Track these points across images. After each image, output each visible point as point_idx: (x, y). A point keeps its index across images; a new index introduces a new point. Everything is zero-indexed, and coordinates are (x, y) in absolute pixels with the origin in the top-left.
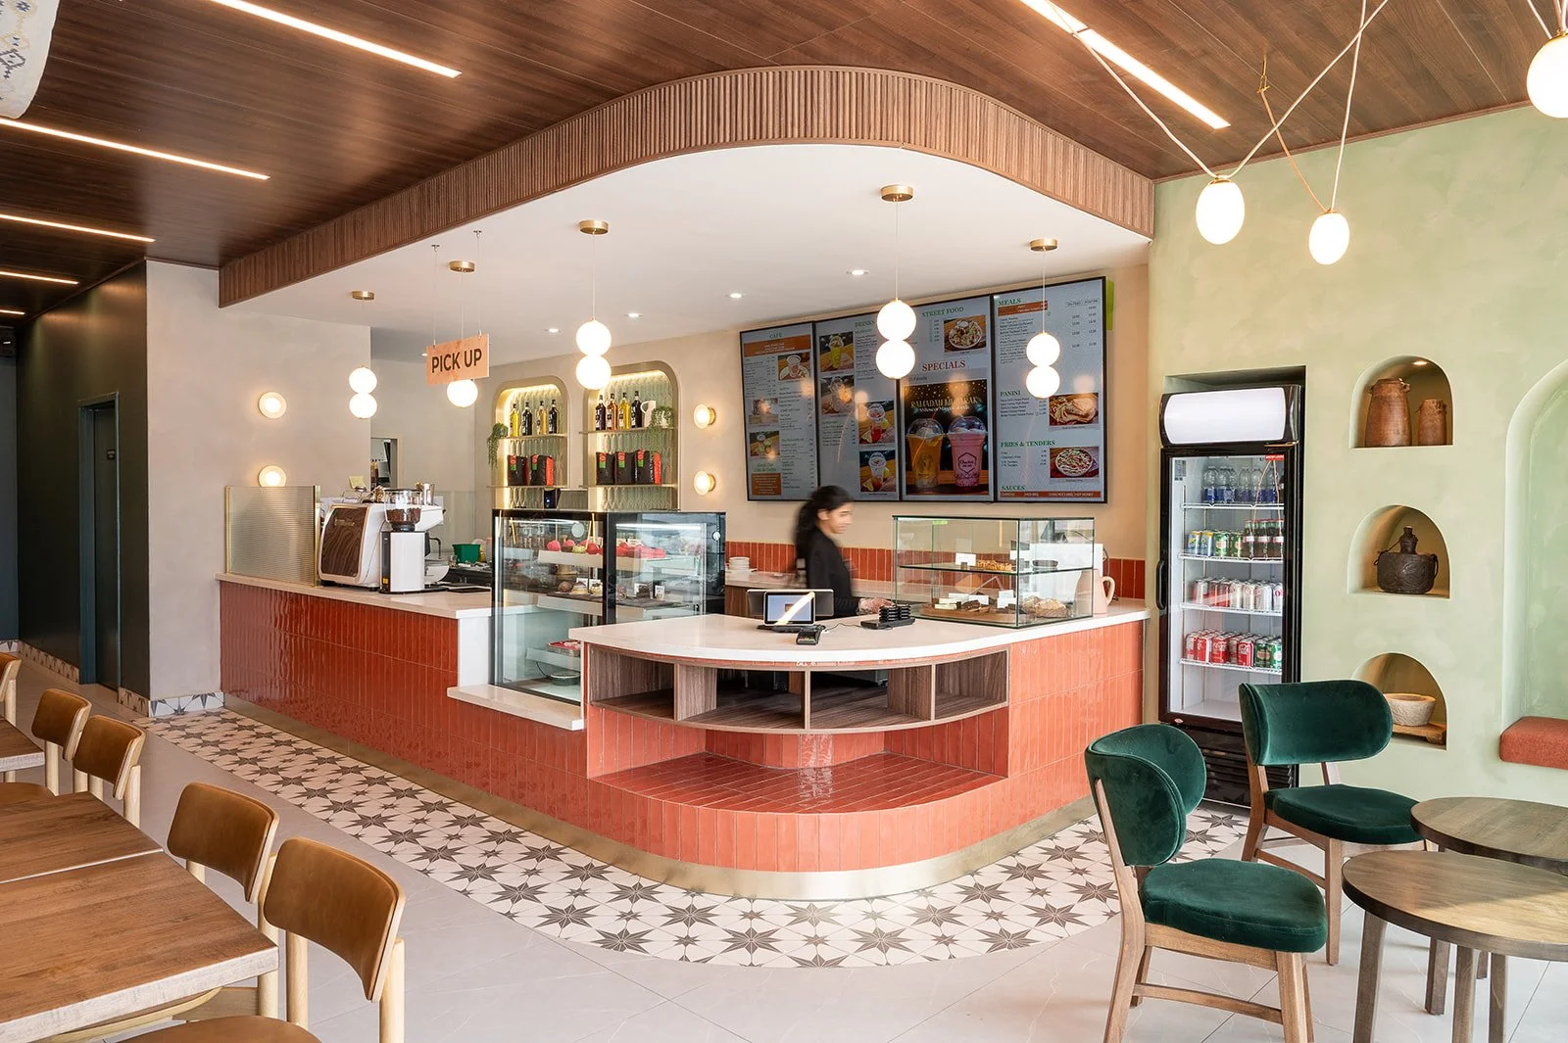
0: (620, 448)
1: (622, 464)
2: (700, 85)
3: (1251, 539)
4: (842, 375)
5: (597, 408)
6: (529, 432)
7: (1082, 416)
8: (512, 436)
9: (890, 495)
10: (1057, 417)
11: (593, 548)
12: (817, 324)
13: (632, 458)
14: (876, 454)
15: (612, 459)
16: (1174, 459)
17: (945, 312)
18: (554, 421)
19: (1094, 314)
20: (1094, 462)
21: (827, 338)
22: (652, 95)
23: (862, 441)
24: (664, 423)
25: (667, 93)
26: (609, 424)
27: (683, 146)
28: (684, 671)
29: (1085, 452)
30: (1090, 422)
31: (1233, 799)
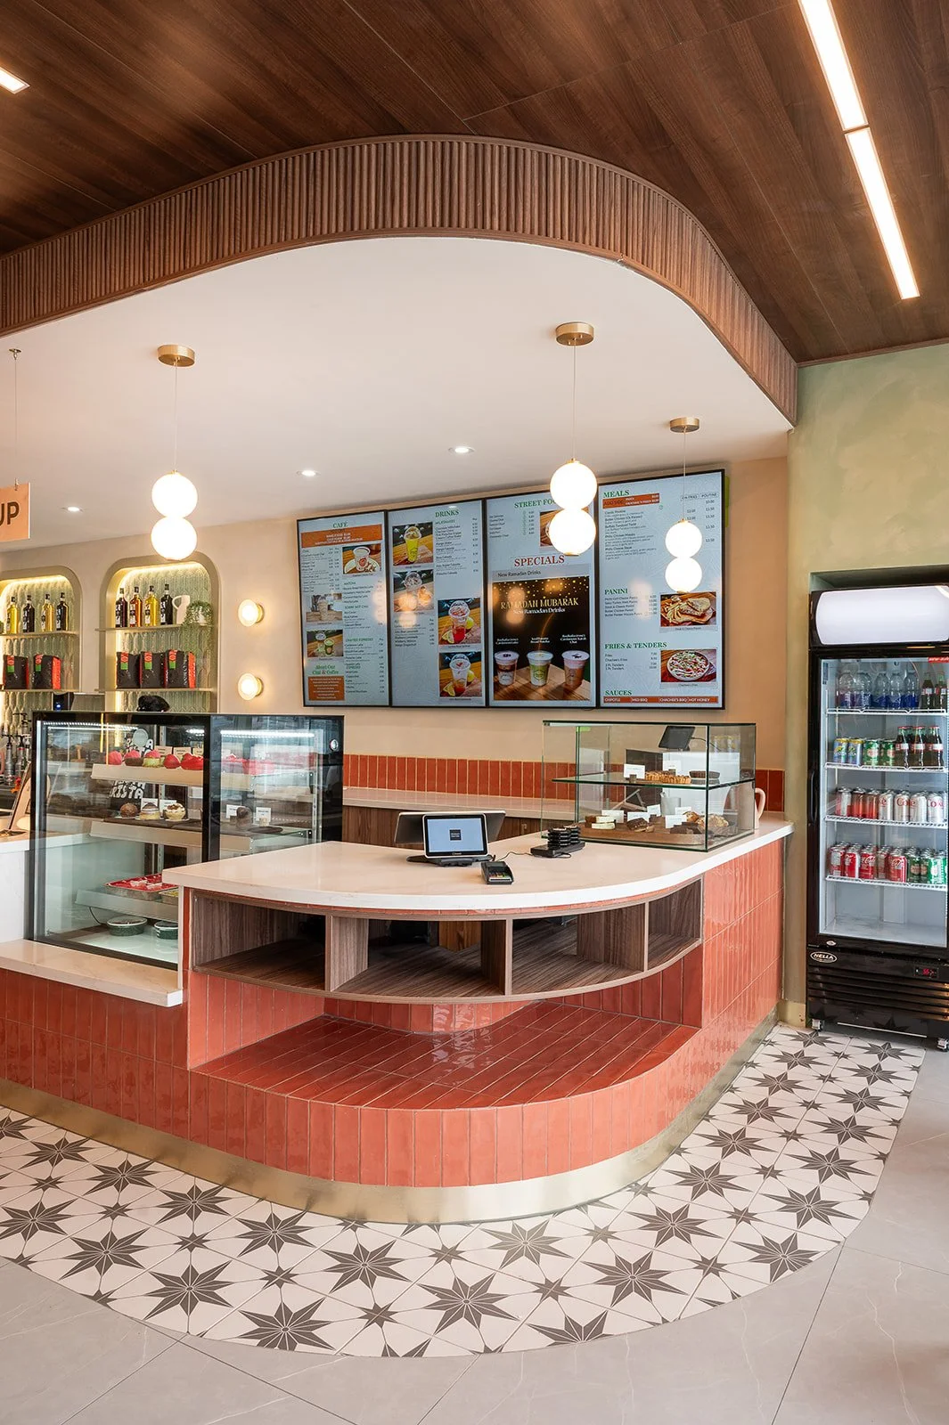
0: (144, 649)
1: (149, 666)
2: (367, 150)
3: (905, 746)
4: (419, 570)
5: (118, 603)
6: (31, 628)
7: (698, 617)
8: (9, 634)
9: (475, 701)
10: (669, 617)
11: (172, 761)
12: (390, 513)
13: (161, 659)
14: (458, 655)
15: (137, 661)
16: (823, 661)
17: (542, 503)
18: (62, 618)
19: (713, 509)
20: (711, 665)
21: (402, 529)
22: (296, 162)
23: (443, 642)
24: (202, 620)
25: (319, 159)
26: (132, 620)
27: (341, 230)
28: (338, 925)
29: (700, 655)
30: (706, 623)
31: (884, 1023)
